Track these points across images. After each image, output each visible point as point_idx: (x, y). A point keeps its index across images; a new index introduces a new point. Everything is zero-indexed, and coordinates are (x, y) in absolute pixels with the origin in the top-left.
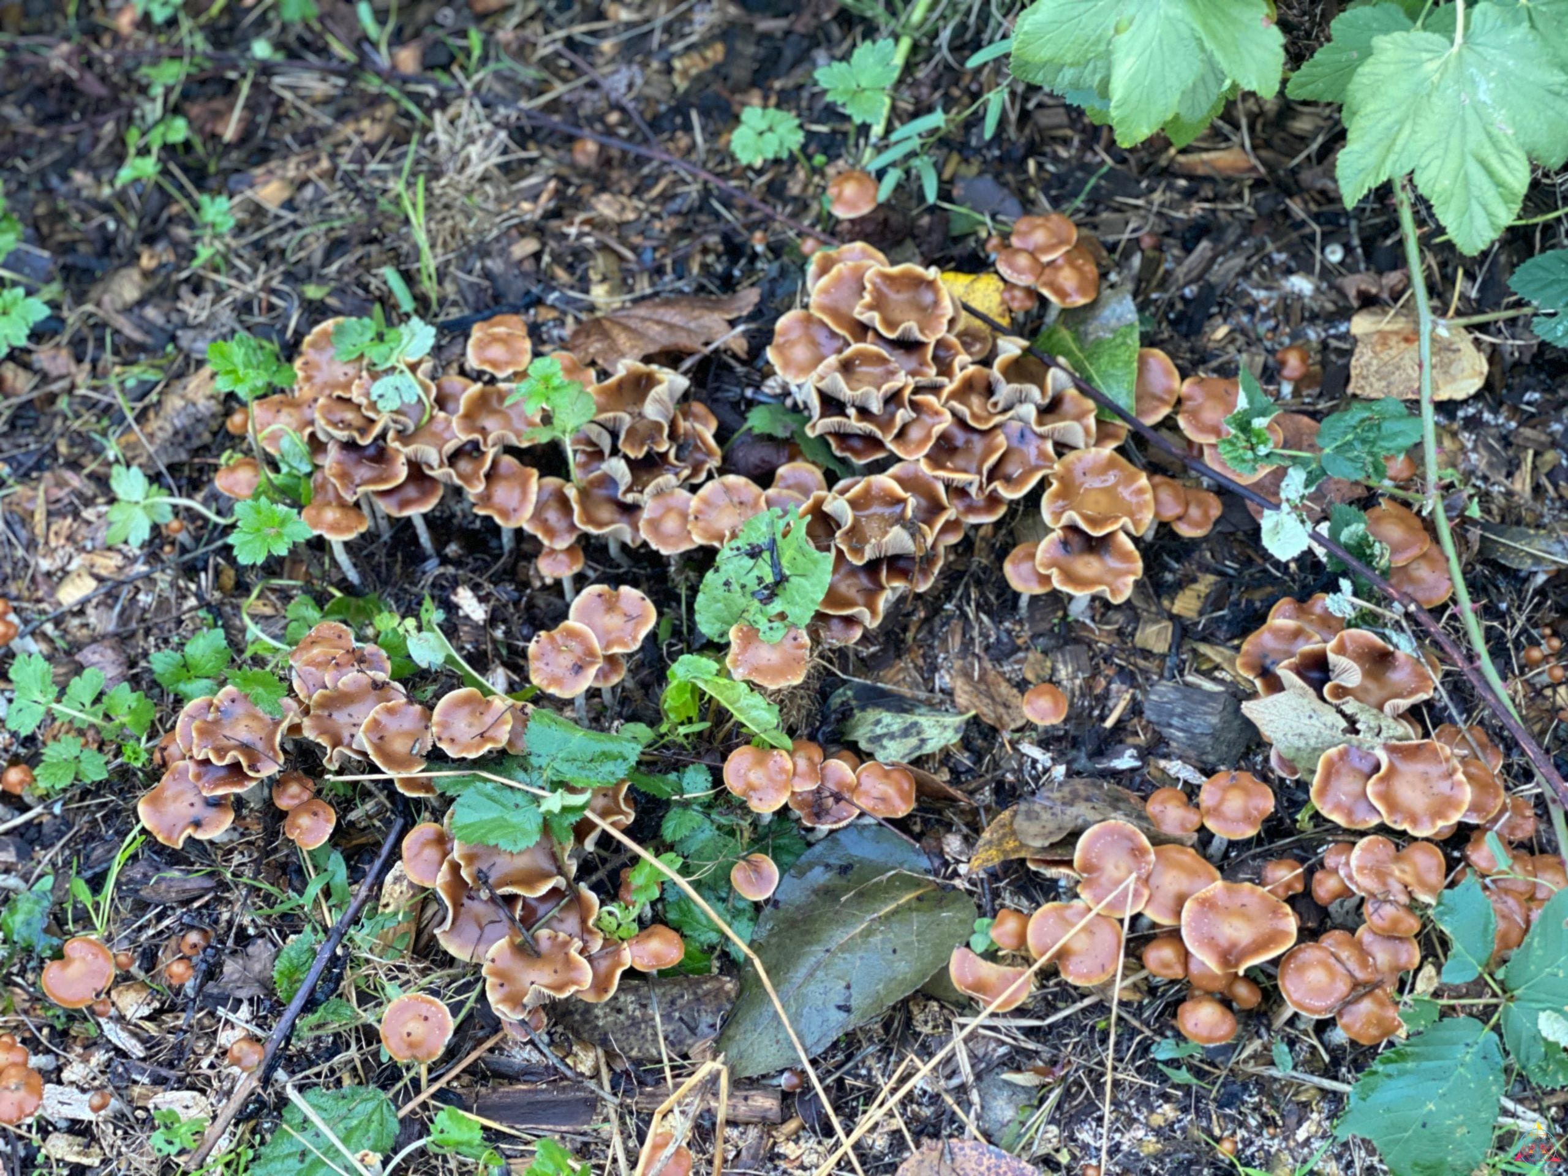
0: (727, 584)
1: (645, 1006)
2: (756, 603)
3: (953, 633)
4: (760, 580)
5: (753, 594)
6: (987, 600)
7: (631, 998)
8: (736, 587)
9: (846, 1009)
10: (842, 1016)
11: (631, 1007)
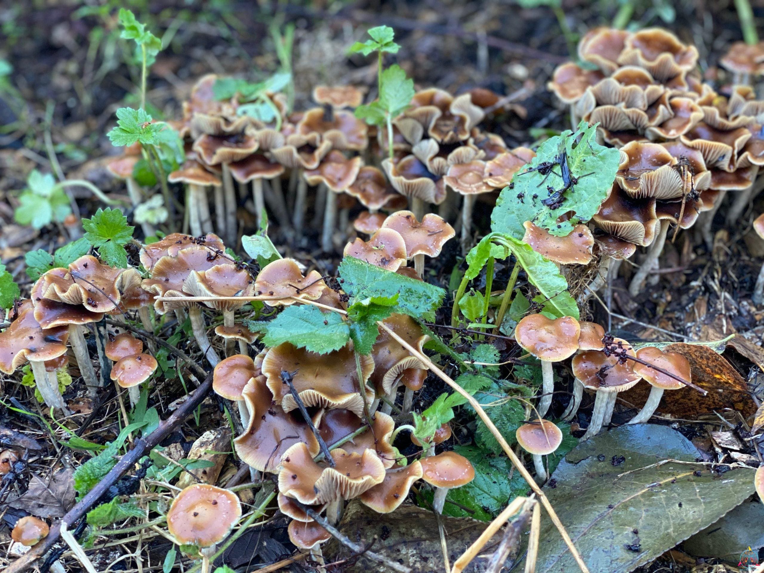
0: (520, 196)
1: (426, 559)
2: (545, 209)
3: (699, 307)
4: (550, 190)
5: (544, 202)
6: (729, 277)
7: (412, 551)
8: (528, 199)
9: (634, 549)
10: (630, 556)
11: (412, 560)
